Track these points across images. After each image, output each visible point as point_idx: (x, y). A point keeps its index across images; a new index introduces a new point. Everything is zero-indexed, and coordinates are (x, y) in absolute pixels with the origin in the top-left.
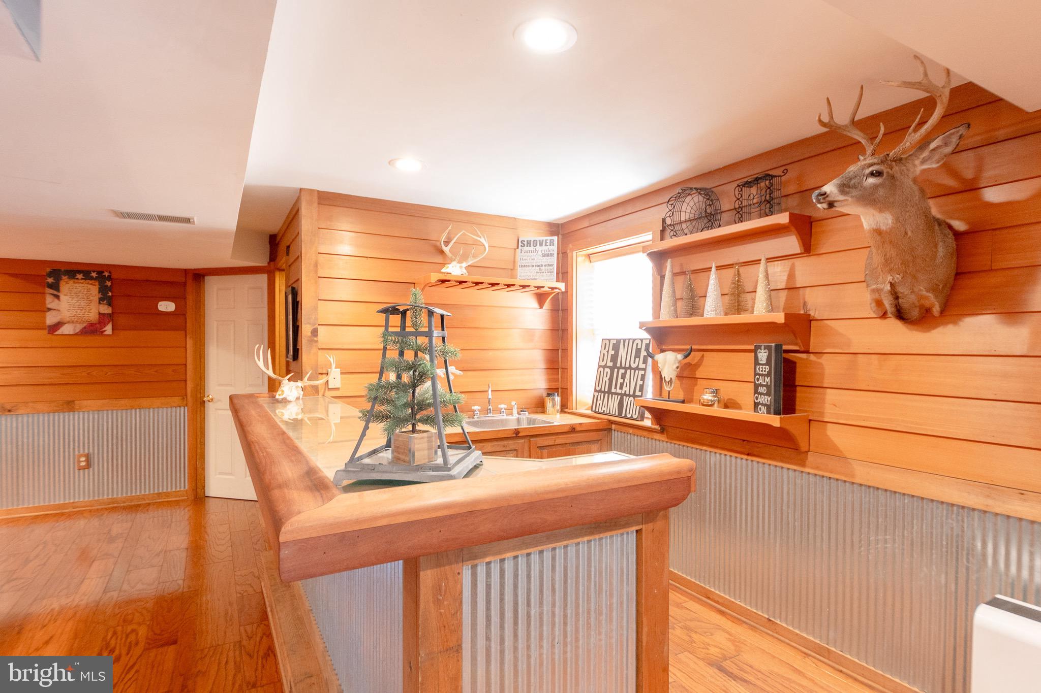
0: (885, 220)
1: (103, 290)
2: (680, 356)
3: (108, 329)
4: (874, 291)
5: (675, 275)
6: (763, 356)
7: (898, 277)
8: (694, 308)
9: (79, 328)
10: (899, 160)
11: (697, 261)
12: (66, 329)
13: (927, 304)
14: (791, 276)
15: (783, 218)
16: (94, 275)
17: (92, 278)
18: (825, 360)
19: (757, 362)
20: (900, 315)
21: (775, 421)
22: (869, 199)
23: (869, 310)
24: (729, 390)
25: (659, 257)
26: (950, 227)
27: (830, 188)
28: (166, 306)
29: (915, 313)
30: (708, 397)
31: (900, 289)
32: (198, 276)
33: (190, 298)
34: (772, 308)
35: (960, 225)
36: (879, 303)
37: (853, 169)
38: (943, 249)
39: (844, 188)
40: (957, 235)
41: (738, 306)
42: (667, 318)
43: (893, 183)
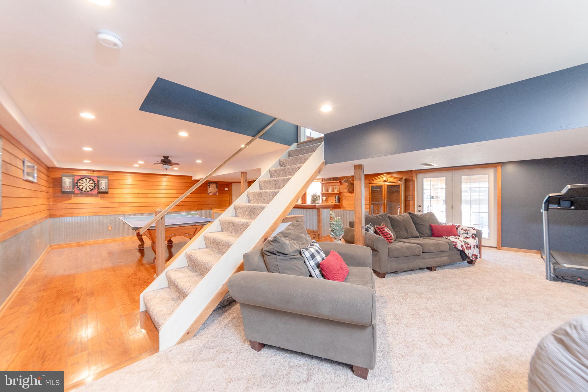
0: (347, 184)
1: (217, 186)
2: (326, 197)
3: (217, 194)
5: (325, 186)
6: (336, 197)
8: (328, 191)
9: (213, 193)
10: (348, 179)
11: (328, 185)
12: (211, 194)
14: (339, 188)
15: (338, 181)
16: (215, 183)
17: (215, 184)
18: (343, 197)
19: (336, 198)
21: (338, 204)
22: (346, 182)
23: (347, 192)
24: (332, 201)
25: (322, 184)
27: (343, 181)
28: (226, 189)
30: (330, 202)
32: (231, 183)
33: (230, 188)
34: (337, 191)
37: (345, 180)
38: (352, 186)
39: (344, 181)
41: (333, 191)
42: (324, 192)
43: (348, 181)
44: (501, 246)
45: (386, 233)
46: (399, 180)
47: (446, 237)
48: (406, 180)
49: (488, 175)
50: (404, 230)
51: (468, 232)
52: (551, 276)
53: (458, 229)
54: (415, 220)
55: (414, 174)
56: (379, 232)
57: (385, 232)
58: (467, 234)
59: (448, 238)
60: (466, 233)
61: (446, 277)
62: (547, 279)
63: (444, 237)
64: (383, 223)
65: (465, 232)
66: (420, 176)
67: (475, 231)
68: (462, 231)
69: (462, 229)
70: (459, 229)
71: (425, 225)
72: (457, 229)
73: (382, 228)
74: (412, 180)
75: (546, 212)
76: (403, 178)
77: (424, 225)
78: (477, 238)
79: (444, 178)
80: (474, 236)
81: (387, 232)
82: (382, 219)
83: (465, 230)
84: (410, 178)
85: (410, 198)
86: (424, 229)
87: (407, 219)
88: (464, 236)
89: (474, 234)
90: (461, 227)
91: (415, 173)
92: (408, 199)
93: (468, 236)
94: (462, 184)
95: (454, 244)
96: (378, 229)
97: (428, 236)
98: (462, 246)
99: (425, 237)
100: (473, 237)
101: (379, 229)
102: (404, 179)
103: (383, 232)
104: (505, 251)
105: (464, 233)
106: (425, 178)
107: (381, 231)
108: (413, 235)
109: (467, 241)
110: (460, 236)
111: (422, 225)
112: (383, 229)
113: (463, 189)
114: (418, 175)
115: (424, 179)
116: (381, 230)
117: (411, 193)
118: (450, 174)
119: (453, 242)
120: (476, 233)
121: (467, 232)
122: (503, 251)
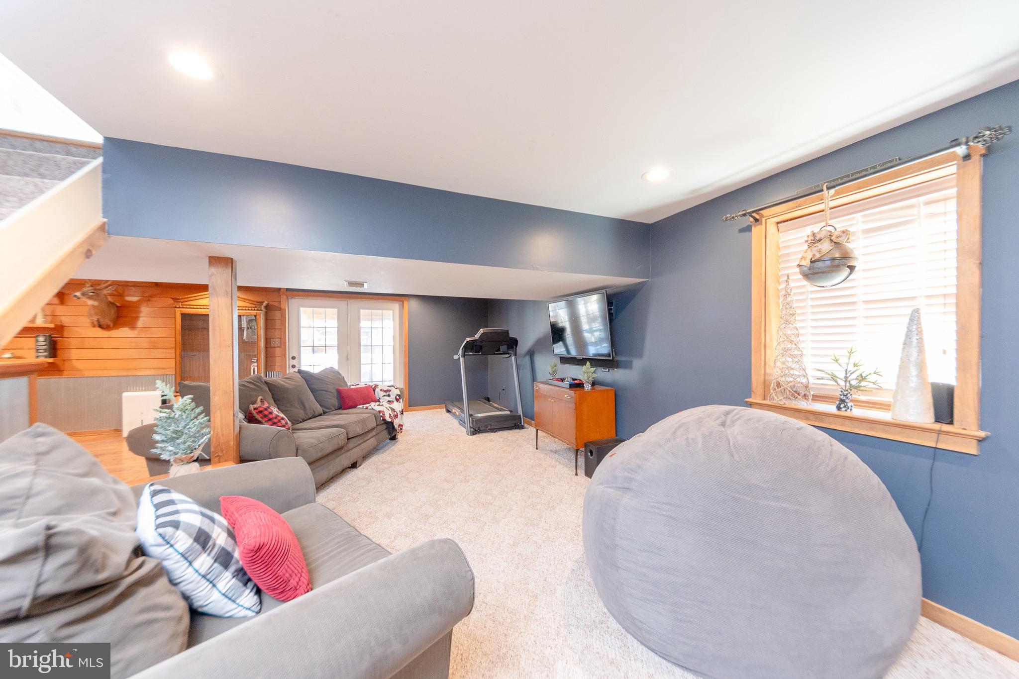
0: (96, 303)
4: (91, 320)
6: (42, 339)
7: (99, 317)
10: (100, 290)
13: (109, 324)
18: (71, 340)
19: (42, 341)
20: (100, 326)
21: (50, 361)
22: (90, 298)
26: (116, 305)
27: (78, 294)
29: (105, 326)
30: (8, 356)
31: (101, 320)
34: (46, 322)
35: (118, 305)
36: (93, 323)
37: (85, 289)
38: (113, 311)
39: (83, 294)
40: (117, 307)
43: (98, 295)
44: (408, 406)
45: (276, 418)
46: (255, 306)
47: (365, 406)
48: (267, 307)
49: (391, 312)
50: (298, 407)
51: (390, 393)
52: (470, 430)
53: (376, 391)
54: (311, 384)
55: (284, 297)
56: (261, 418)
57: (274, 416)
58: (389, 396)
59: (370, 407)
60: (387, 396)
61: (381, 470)
62: (468, 434)
63: (361, 406)
64: (260, 398)
65: (385, 394)
66: (294, 303)
67: (398, 390)
68: (383, 393)
69: (381, 390)
70: (378, 390)
71: (329, 390)
72: (374, 391)
73: (266, 409)
74: (280, 309)
75: (463, 358)
76: (263, 302)
77: (327, 391)
78: (401, 400)
79: (335, 310)
80: (398, 397)
81: (278, 416)
82: (254, 389)
83: (386, 391)
84: (276, 304)
85: (276, 342)
86: (329, 399)
87: (300, 384)
88: (386, 400)
89: (398, 395)
90: (380, 388)
91: (285, 295)
92: (272, 345)
93: (390, 400)
94: (361, 322)
95: (381, 414)
96: (257, 413)
97: (336, 410)
98: (390, 416)
99: (332, 413)
100: (397, 400)
101: (261, 412)
102: (264, 304)
103: (271, 416)
104: (414, 412)
105: (384, 396)
106: (303, 306)
107: (265, 416)
108: (314, 412)
109: (392, 406)
110: (381, 400)
111: (324, 392)
112: (269, 410)
113: (362, 330)
114: (290, 300)
115: (302, 309)
116: (266, 412)
117: (277, 333)
118: (343, 304)
119: (380, 412)
120: (399, 393)
121: (388, 393)
122: (411, 412)
